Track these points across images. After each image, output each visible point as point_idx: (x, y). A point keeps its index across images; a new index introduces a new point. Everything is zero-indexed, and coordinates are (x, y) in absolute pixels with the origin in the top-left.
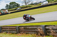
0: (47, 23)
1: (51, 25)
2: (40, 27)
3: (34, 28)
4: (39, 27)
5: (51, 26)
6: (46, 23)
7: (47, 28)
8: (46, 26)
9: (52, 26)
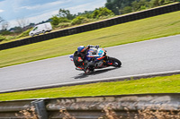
0: (52, 90)
1: (65, 99)
2: (30, 105)
3: (11, 108)
4: (26, 106)
5: (63, 101)
6: (48, 91)
7: (52, 106)
8: (47, 102)
9: (68, 101)
